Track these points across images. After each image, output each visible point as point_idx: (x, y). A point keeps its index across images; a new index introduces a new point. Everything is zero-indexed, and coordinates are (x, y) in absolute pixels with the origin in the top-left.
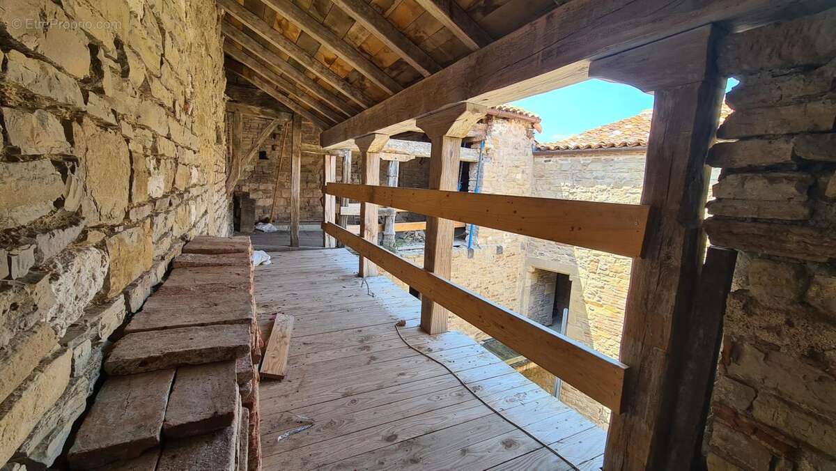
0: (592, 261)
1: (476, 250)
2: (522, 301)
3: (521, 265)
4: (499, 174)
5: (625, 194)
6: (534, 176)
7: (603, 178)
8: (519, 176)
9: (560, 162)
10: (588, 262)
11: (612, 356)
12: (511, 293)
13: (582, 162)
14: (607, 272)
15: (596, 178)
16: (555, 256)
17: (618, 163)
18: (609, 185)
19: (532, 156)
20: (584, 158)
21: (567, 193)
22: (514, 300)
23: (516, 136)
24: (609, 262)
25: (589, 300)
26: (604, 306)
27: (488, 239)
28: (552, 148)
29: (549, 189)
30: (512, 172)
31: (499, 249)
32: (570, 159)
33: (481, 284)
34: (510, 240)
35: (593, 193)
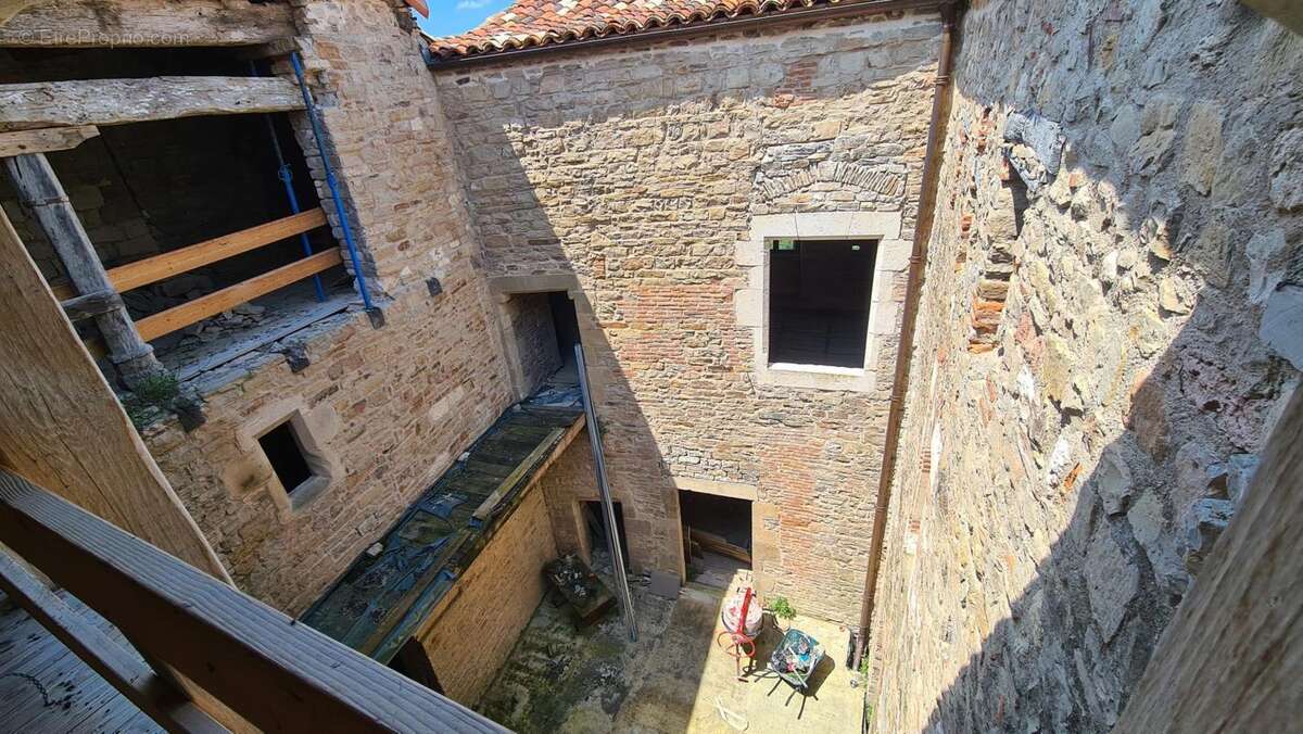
0: (594, 259)
1: (385, 307)
2: (506, 355)
3: (483, 298)
4: (371, 129)
5: (615, 131)
6: (449, 118)
7: (572, 105)
8: (417, 125)
9: (487, 80)
10: (589, 263)
11: (656, 391)
12: (483, 353)
13: (528, 77)
14: (621, 272)
15: (560, 107)
16: (535, 266)
17: (589, 71)
18: (584, 118)
19: (429, 73)
20: (530, 68)
21: (520, 145)
22: (493, 359)
23: (374, 29)
24: (619, 256)
25: (607, 321)
26: (630, 325)
27: (403, 273)
28: (463, 50)
29: (486, 141)
30: (398, 120)
31: (434, 286)
32: (503, 72)
33: (422, 363)
34: (447, 261)
35: (563, 137)
